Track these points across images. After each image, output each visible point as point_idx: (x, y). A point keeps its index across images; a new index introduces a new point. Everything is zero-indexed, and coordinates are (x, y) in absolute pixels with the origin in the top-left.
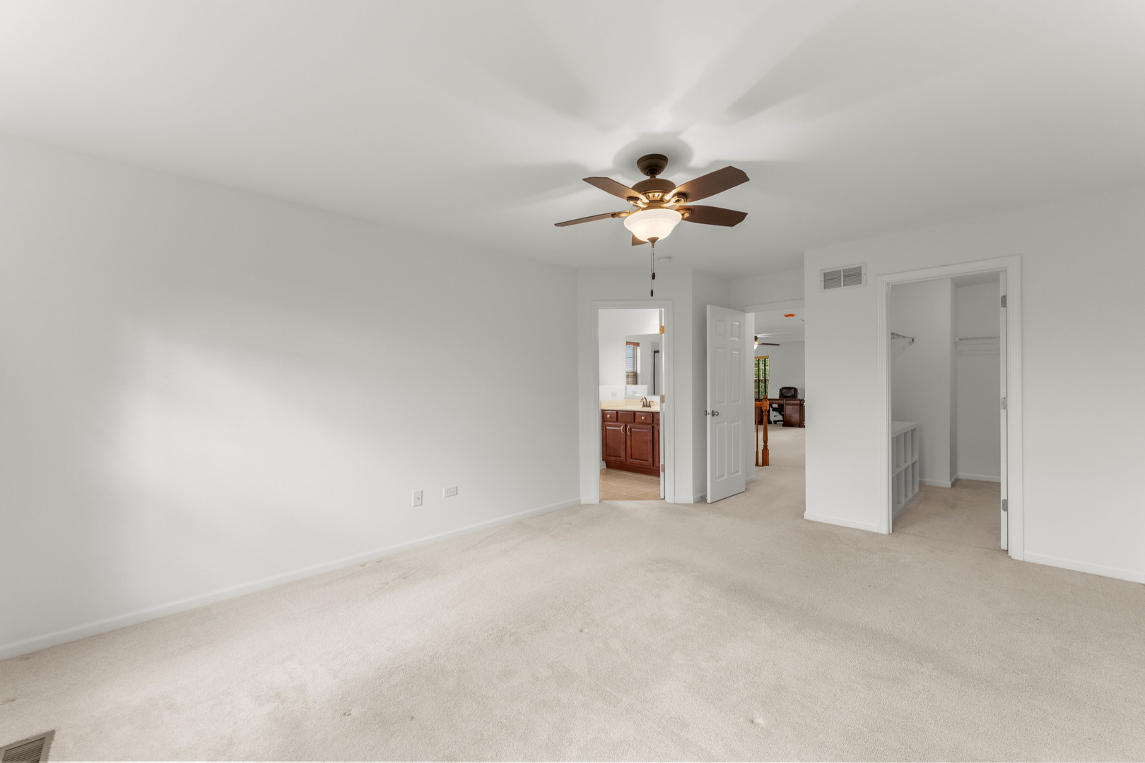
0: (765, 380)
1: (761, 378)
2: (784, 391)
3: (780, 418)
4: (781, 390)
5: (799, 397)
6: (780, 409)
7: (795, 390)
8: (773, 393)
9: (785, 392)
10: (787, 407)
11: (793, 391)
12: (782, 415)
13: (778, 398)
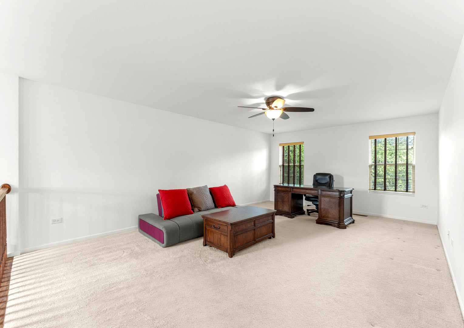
0: (300, 166)
1: (297, 164)
2: (319, 177)
3: (314, 207)
4: (315, 176)
5: (336, 186)
6: (313, 199)
7: (331, 177)
8: (308, 182)
9: (319, 179)
10: (322, 199)
11: (328, 177)
12: (317, 205)
13: (312, 187)
